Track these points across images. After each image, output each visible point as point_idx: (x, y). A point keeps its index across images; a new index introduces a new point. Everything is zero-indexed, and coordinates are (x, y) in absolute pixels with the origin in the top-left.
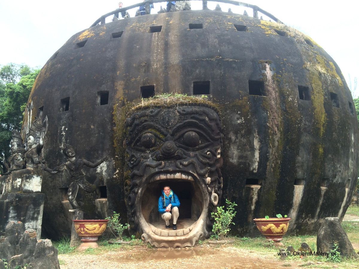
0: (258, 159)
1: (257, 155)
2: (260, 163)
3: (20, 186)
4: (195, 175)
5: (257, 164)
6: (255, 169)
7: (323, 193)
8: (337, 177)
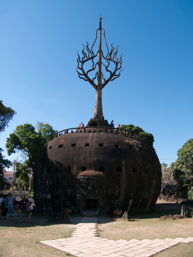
0: (118, 192)
1: (117, 191)
2: (118, 194)
3: (45, 196)
4: (97, 198)
5: (117, 194)
6: (116, 195)
7: (140, 202)
8: (145, 196)
